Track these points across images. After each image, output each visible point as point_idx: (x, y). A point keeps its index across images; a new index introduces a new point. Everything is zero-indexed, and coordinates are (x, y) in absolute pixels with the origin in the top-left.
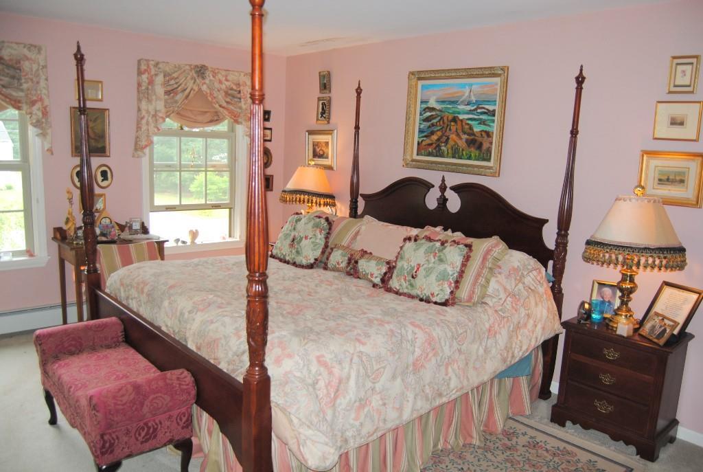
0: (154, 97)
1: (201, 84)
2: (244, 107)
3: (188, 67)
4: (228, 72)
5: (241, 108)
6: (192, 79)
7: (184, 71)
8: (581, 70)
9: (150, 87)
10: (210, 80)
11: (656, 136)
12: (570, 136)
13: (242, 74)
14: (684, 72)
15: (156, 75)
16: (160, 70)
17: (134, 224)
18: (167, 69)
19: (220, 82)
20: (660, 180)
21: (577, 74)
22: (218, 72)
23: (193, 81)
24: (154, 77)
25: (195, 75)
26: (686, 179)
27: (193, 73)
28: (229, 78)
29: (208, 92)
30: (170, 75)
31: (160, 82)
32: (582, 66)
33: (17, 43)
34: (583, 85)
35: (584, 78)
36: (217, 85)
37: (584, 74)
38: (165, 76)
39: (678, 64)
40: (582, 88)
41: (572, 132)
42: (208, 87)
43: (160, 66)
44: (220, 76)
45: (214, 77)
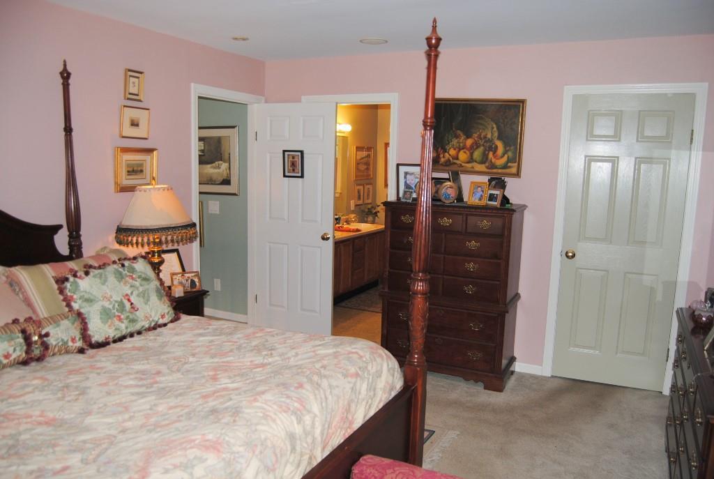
8: (65, 65)
11: (124, 135)
12: (64, 133)
14: (134, 83)
20: (128, 172)
21: (61, 68)
26: (144, 169)
32: (65, 61)
34: (70, 81)
35: (69, 74)
37: (69, 69)
39: (130, 76)
40: (68, 84)
41: (65, 129)
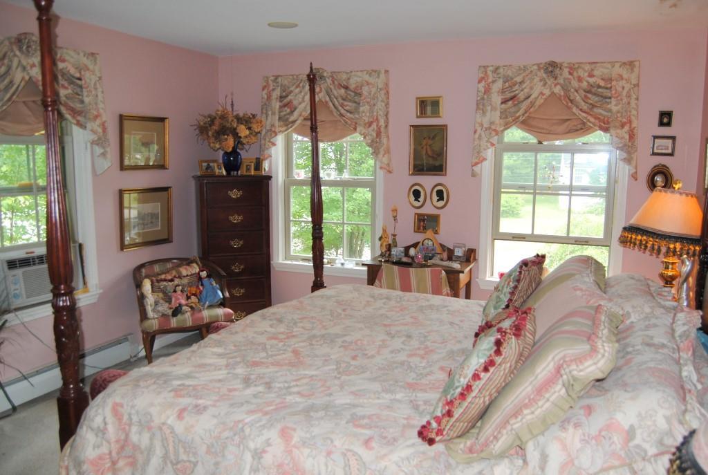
0: (489, 108)
1: (553, 86)
2: (614, 109)
3: (535, 67)
4: (593, 66)
5: (610, 111)
6: (541, 80)
7: (531, 71)
9: (485, 97)
10: (565, 79)
13: (617, 65)
15: (494, 82)
16: (499, 76)
17: (456, 250)
18: (510, 73)
19: (580, 79)
22: (579, 67)
23: (542, 83)
24: (491, 85)
25: (544, 75)
27: (542, 74)
28: (596, 73)
29: (562, 94)
30: (512, 79)
31: (497, 90)
33: (361, 71)
36: (575, 84)
38: (505, 82)
42: (562, 88)
43: (501, 70)
44: (581, 73)
45: (570, 74)
